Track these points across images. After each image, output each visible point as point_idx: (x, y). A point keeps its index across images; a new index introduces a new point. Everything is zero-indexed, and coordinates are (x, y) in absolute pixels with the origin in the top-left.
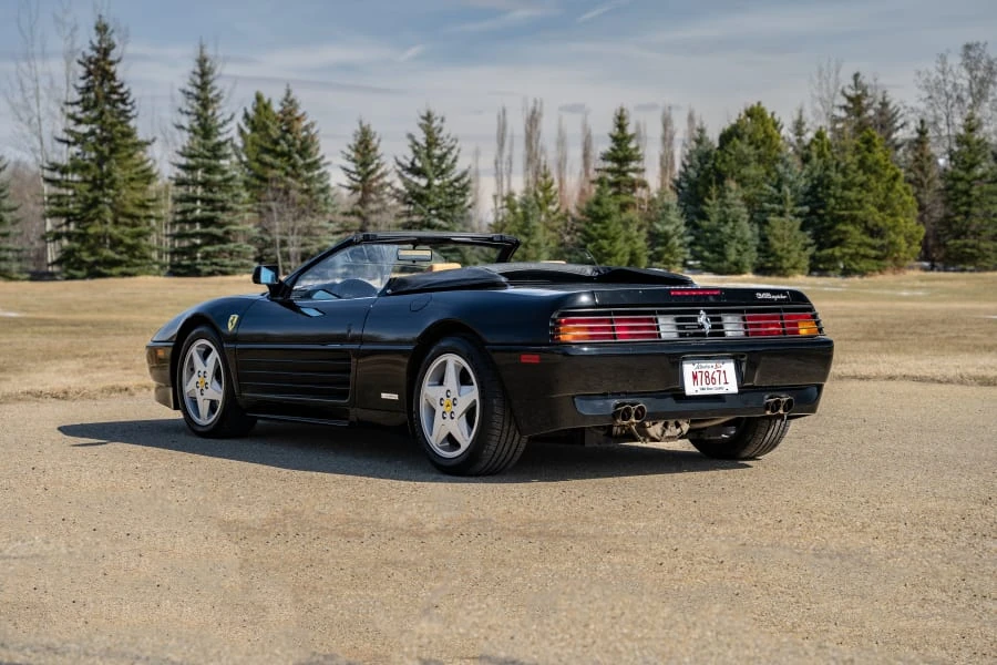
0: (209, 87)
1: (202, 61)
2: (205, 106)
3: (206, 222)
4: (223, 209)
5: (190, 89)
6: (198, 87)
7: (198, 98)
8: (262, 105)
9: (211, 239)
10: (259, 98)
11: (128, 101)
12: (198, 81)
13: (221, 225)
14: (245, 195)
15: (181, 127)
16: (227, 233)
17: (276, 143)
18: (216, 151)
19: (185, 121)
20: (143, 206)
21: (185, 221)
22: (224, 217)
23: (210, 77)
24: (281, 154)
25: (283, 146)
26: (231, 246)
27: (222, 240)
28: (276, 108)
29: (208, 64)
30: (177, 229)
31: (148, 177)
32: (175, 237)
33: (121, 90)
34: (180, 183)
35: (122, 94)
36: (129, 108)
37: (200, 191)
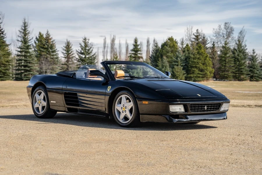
0: (26, 30)
1: (25, 23)
2: (25, 35)
3: (25, 66)
4: (30, 63)
5: (21, 30)
6: (23, 30)
7: (23, 33)
8: (41, 35)
9: (26, 71)
10: (40, 33)
11: (4, 34)
12: (23, 28)
13: (29, 67)
14: (36, 59)
15: (18, 41)
16: (31, 69)
17: (44, 45)
18: (28, 47)
19: (20, 39)
20: (7, 62)
21: (19, 66)
22: (29, 65)
23: (27, 28)
24: (46, 48)
25: (46, 46)
26: (32, 73)
27: (29, 71)
28: (45, 36)
29: (26, 24)
30: (17, 68)
31: (9, 54)
32: (16, 70)
33: (2, 31)
34: (18, 55)
35: (2, 32)
36: (4, 35)
37: (23, 58)
